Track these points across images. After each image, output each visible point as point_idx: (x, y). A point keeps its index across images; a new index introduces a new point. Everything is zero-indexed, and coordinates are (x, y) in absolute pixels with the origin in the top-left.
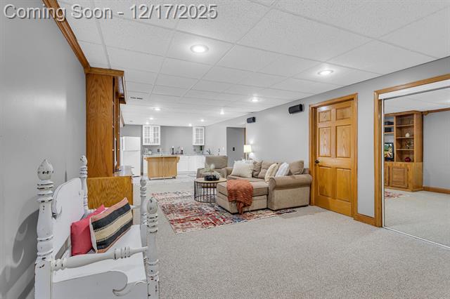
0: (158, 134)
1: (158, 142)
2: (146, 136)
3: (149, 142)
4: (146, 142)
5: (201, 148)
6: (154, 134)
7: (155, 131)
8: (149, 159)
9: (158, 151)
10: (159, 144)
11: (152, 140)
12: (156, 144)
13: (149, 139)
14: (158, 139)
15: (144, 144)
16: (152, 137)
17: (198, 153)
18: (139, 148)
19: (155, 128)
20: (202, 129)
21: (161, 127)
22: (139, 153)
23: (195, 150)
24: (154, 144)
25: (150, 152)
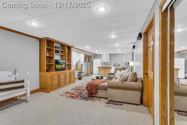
2: (103, 58)
5: (128, 63)
6: (106, 57)
7: (106, 56)
8: (99, 68)
9: (109, 64)
11: (105, 60)
12: (107, 62)
13: (104, 60)
14: (108, 60)
15: (102, 62)
18: (100, 63)
19: (106, 55)
21: (110, 54)
23: (125, 64)
24: (106, 62)
25: (105, 65)
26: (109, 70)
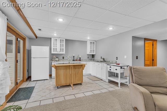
0: (63, 45)
1: (63, 51)
2: (54, 46)
3: (56, 51)
4: (54, 51)
5: (93, 56)
6: (61, 45)
7: (61, 42)
8: (56, 67)
9: (63, 58)
10: (64, 53)
11: (58, 50)
12: (61, 53)
13: (56, 49)
14: (63, 49)
15: (52, 52)
16: (58, 47)
17: (91, 60)
18: (48, 55)
19: (61, 40)
20: (94, 43)
22: (48, 60)
25: (57, 59)
26: (81, 69)
